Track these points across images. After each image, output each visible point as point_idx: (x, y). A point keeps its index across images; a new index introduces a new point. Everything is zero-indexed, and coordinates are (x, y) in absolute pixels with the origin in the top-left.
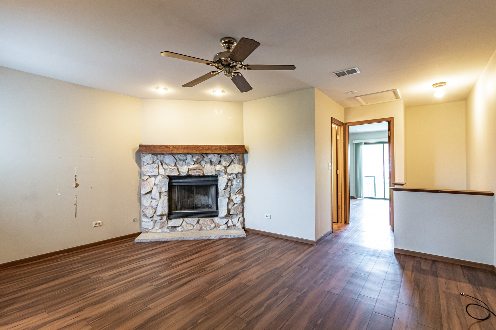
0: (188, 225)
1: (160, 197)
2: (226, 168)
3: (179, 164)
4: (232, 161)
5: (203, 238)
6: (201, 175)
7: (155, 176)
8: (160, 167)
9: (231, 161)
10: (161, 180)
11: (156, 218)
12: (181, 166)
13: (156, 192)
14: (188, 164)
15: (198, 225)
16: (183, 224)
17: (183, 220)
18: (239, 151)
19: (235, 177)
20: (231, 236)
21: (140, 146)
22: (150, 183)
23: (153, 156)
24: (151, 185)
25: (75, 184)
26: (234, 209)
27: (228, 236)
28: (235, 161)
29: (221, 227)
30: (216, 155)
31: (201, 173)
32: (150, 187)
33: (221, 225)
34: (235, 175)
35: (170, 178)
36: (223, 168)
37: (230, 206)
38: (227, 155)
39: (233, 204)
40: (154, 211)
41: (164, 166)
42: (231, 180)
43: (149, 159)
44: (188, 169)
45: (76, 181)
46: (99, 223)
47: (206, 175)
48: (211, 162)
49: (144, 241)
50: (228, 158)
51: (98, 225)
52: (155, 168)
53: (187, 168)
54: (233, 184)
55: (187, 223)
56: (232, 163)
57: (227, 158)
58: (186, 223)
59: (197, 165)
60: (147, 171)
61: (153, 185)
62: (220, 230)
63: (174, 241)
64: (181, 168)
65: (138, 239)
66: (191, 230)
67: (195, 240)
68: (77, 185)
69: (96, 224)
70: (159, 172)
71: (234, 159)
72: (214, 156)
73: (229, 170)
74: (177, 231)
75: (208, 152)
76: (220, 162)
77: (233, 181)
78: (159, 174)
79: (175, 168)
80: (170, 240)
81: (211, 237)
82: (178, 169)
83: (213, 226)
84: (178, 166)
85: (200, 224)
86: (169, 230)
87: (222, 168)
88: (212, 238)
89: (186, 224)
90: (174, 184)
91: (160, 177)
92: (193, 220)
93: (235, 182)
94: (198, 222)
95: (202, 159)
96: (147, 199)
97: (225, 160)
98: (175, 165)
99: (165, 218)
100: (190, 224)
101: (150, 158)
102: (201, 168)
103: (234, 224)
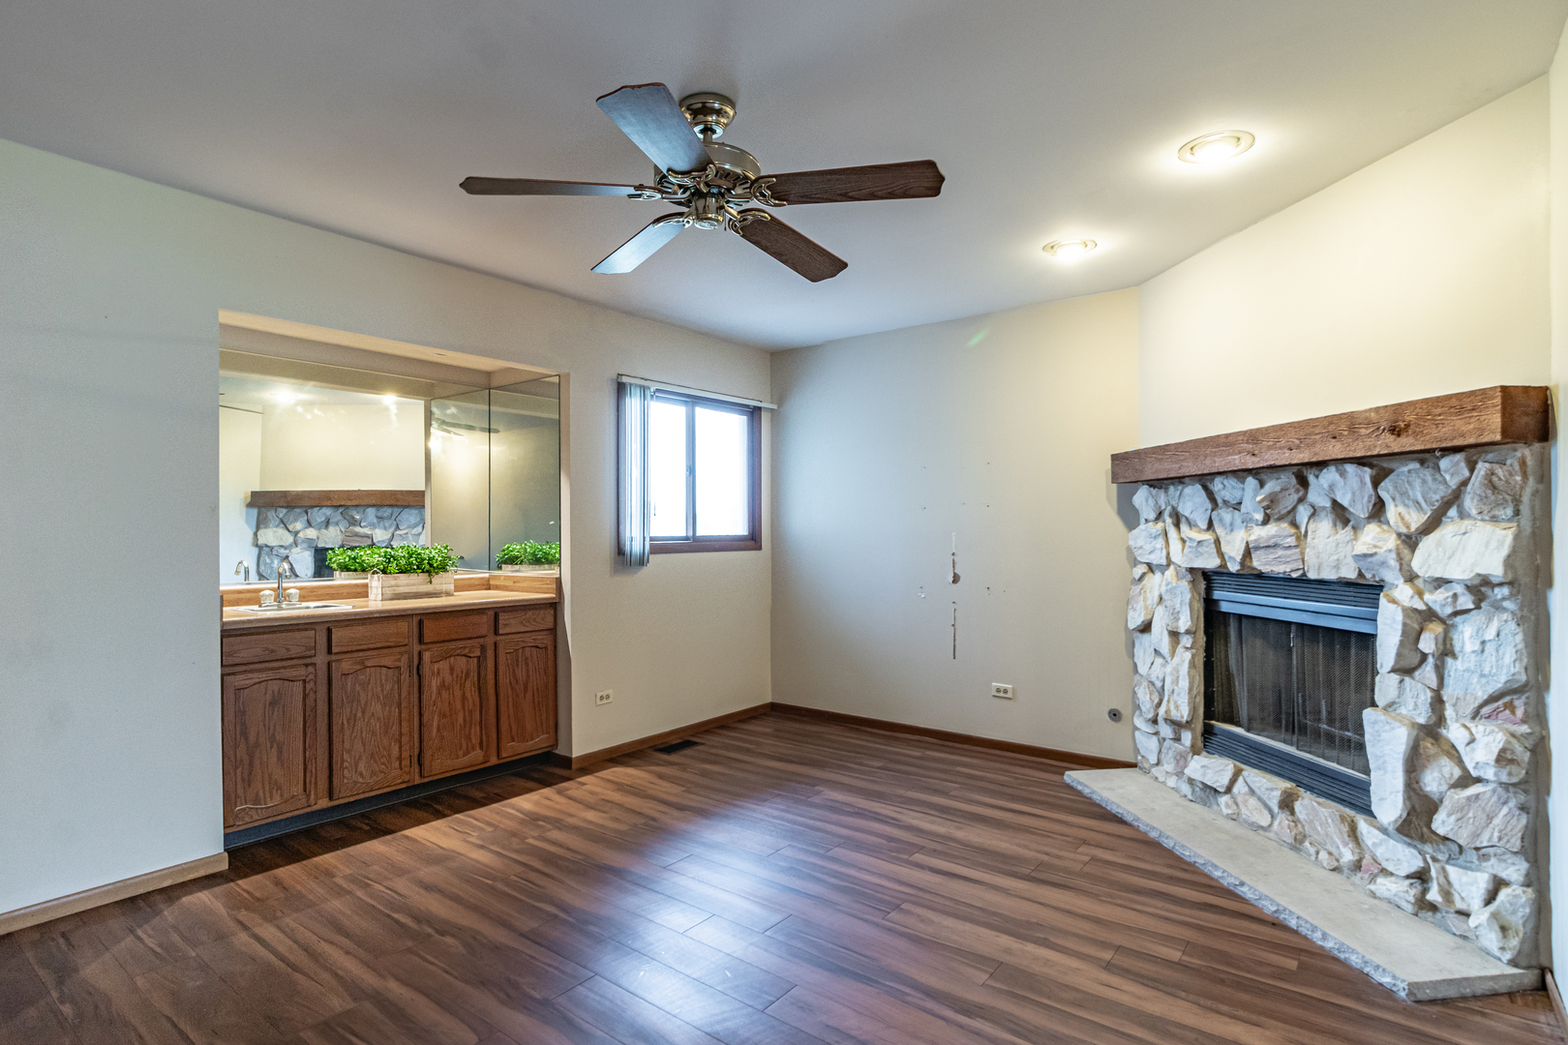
0: (1253, 802)
1: (1173, 653)
2: (1411, 541)
3: (1221, 520)
4: (1455, 498)
5: (1217, 874)
6: (1294, 575)
7: (1163, 568)
8: (1172, 532)
9: (1438, 495)
10: (1170, 586)
11: (1166, 731)
12: (1229, 529)
13: (1162, 627)
14: (1247, 521)
15: (1283, 818)
16: (1235, 790)
17: (1237, 774)
18: (1463, 435)
19: (1466, 601)
20: (1325, 936)
21: (1115, 458)
22: (1148, 592)
23: (1154, 491)
24: (1149, 602)
25: (952, 575)
27: (1314, 929)
28: (1470, 503)
30: (1350, 468)
31: (1295, 566)
32: (1146, 608)
33: (1385, 872)
34: (1459, 589)
35: (1207, 580)
36: (1392, 542)
37: (1433, 781)
38: (1422, 462)
39: (1457, 772)
40: (1156, 700)
41: (1184, 527)
42: (1443, 621)
43: (1144, 503)
44: (1247, 542)
45: (954, 567)
46: (1005, 691)
47: (1312, 575)
48: (1341, 514)
50: (1424, 482)
51: (1001, 695)
52: (1155, 538)
53: (1243, 539)
54: (1457, 649)
55: (1252, 792)
56: (1453, 512)
57: (1417, 483)
58: (1246, 789)
59: (1278, 523)
60: (1141, 547)
61: (1156, 599)
62: (1373, 895)
64: (1229, 538)
66: (1262, 827)
68: (956, 579)
69: (998, 690)
70: (1168, 554)
71: (1465, 483)
72: (1343, 474)
73: (1423, 561)
74: (1215, 807)
75: (1319, 455)
76: (1378, 510)
77: (1460, 627)
78: (1169, 563)
79: (1208, 537)
81: (1242, 884)
82: (1217, 542)
83: (1348, 856)
84: (1219, 530)
85: (1296, 822)
86: (1193, 791)
87: (1385, 540)
88: (1245, 892)
89: (1245, 794)
91: (1170, 572)
92: (1270, 786)
93: (1466, 635)
94: (1287, 803)
95: (1296, 497)
96: (1145, 651)
97: (1403, 495)
98: (1210, 526)
99: (1187, 737)
100: (1260, 799)
101: (1147, 501)
102: (1291, 541)
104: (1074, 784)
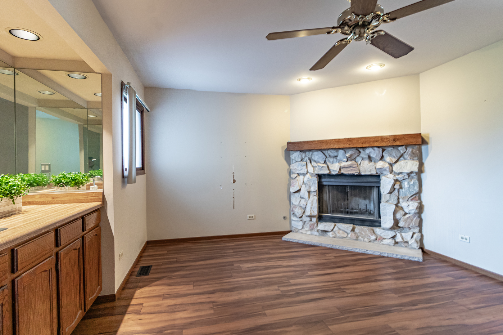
0: (341, 232)
1: (309, 197)
2: (391, 165)
3: (329, 161)
4: (402, 156)
5: (357, 251)
6: (356, 174)
7: (304, 175)
8: (309, 164)
9: (399, 155)
10: (309, 179)
11: (305, 219)
12: (332, 163)
13: (305, 191)
14: (340, 161)
15: (353, 233)
16: (334, 230)
17: (335, 225)
18: (412, 142)
19: (406, 177)
20: (397, 255)
21: (288, 143)
22: (299, 181)
23: (301, 153)
24: (300, 184)
25: (233, 180)
26: (405, 221)
27: (393, 254)
28: (406, 156)
29: (385, 242)
30: (376, 149)
31: (356, 172)
32: (299, 186)
33: (384, 239)
34: (405, 174)
35: (320, 176)
36: (387, 165)
37: (398, 216)
38: (394, 148)
39: (404, 213)
40: (303, 211)
41: (313, 163)
42: (399, 181)
43: (297, 156)
44: (340, 167)
45: (233, 177)
46: (252, 217)
47: (363, 174)
48: (370, 158)
49: (291, 240)
50: (395, 152)
51: (251, 218)
52: (303, 166)
53: (338, 166)
54: (403, 186)
55: (340, 229)
56: (402, 158)
57: (394, 152)
58: (338, 229)
59: (351, 161)
60: (296, 169)
61: (302, 183)
62: (383, 244)
63: (322, 247)
64: (332, 165)
65: (286, 237)
66: (345, 237)
67: (347, 251)
68: (234, 181)
69: (250, 217)
70: (307, 170)
71: (405, 152)
72: (374, 150)
73: (396, 168)
74: (327, 236)
75: (364, 145)
76: (382, 158)
77: (404, 182)
78: (307, 172)
79: (325, 165)
80: (317, 245)
81: (367, 251)
82: (328, 167)
83: (373, 237)
84: (329, 164)
85: (356, 233)
86: (319, 234)
87: (386, 165)
88: (369, 252)
89: (338, 230)
90: (325, 183)
91: (308, 175)
92: (348, 227)
93: (406, 184)
94: (353, 230)
95: (357, 155)
96: (296, 198)
97: (390, 155)
98: (325, 162)
99: (314, 220)
100: (343, 230)
101: (299, 156)
102: (356, 166)
103: (405, 240)
104: (288, 240)
